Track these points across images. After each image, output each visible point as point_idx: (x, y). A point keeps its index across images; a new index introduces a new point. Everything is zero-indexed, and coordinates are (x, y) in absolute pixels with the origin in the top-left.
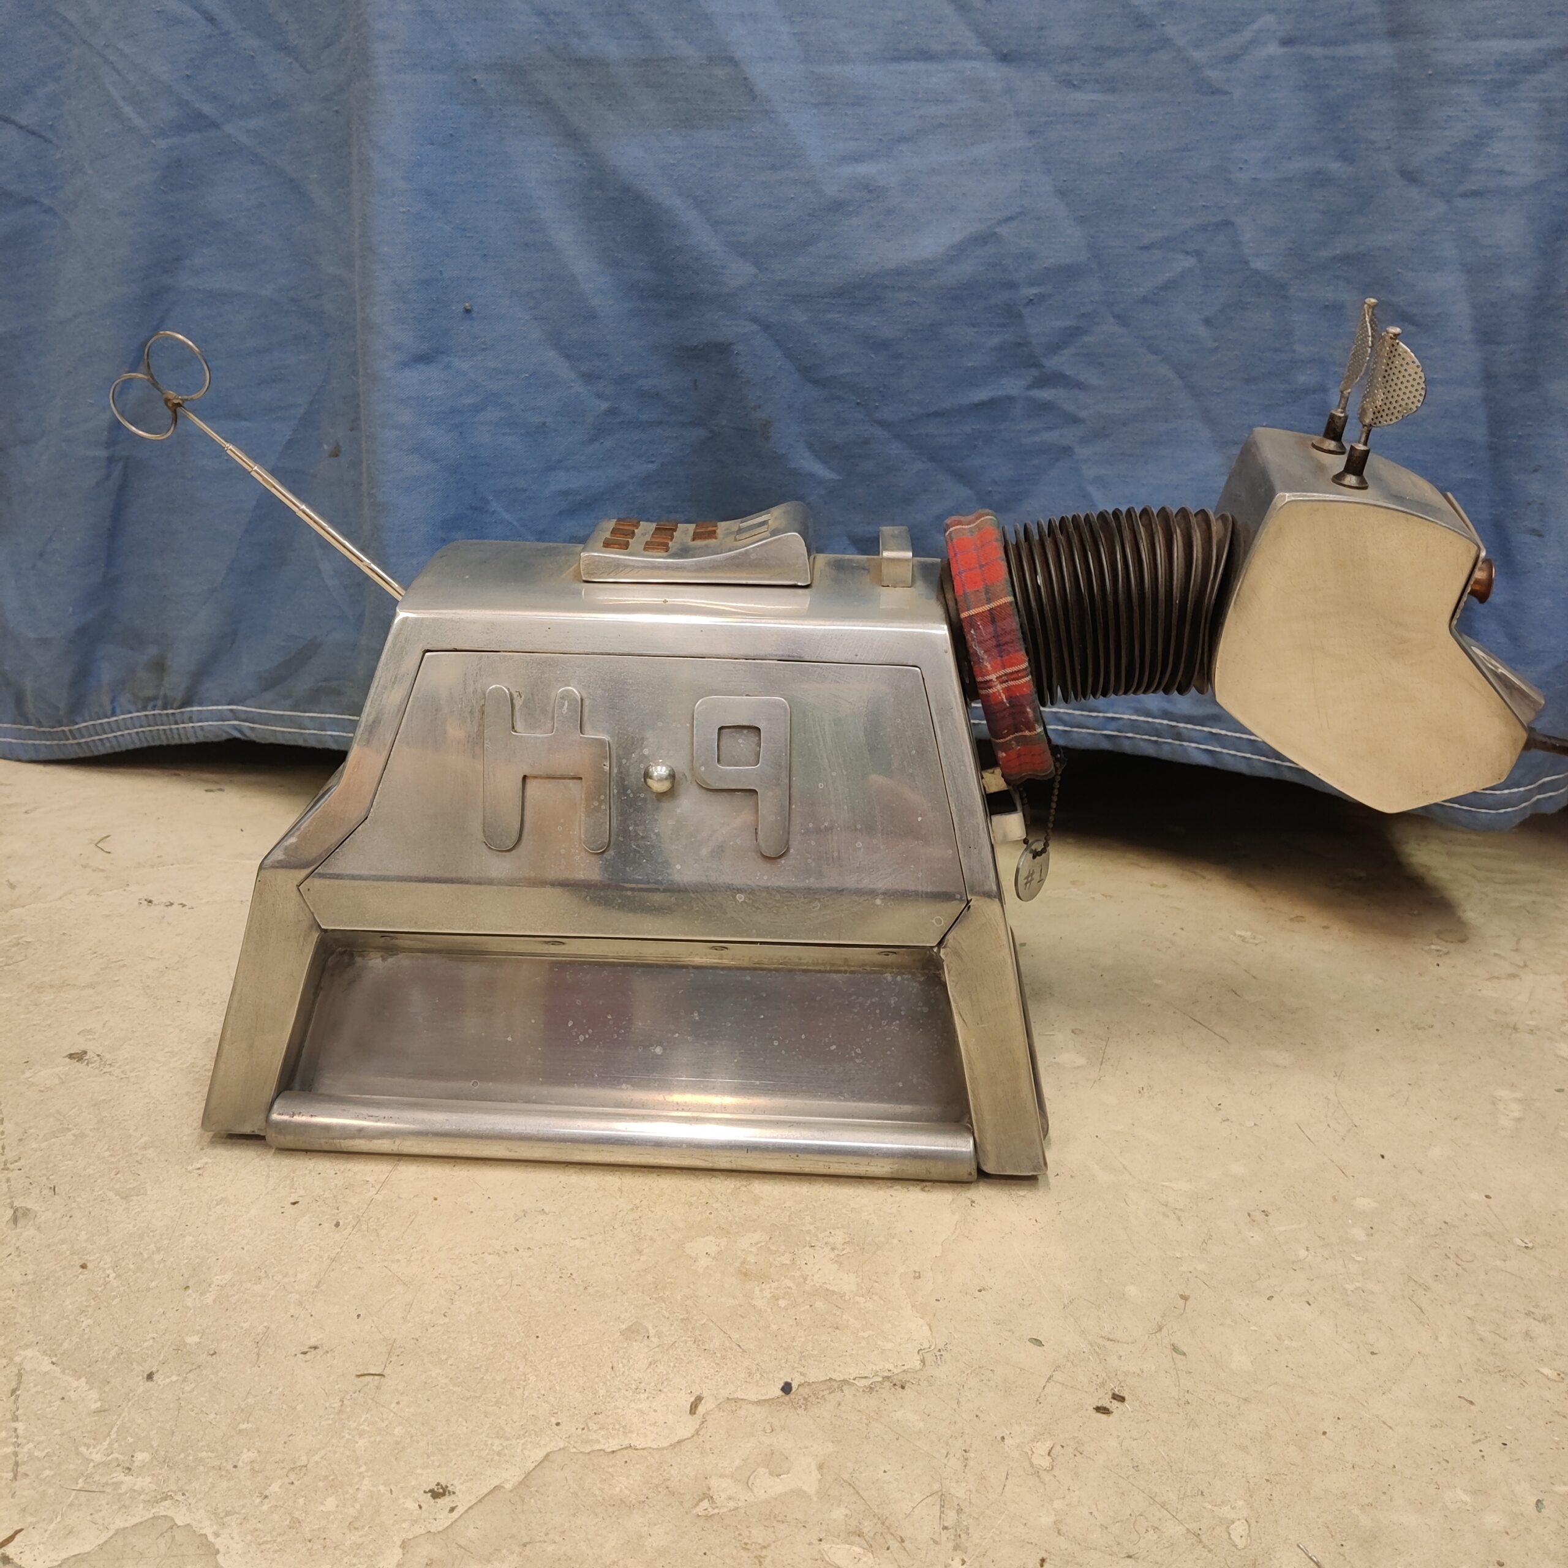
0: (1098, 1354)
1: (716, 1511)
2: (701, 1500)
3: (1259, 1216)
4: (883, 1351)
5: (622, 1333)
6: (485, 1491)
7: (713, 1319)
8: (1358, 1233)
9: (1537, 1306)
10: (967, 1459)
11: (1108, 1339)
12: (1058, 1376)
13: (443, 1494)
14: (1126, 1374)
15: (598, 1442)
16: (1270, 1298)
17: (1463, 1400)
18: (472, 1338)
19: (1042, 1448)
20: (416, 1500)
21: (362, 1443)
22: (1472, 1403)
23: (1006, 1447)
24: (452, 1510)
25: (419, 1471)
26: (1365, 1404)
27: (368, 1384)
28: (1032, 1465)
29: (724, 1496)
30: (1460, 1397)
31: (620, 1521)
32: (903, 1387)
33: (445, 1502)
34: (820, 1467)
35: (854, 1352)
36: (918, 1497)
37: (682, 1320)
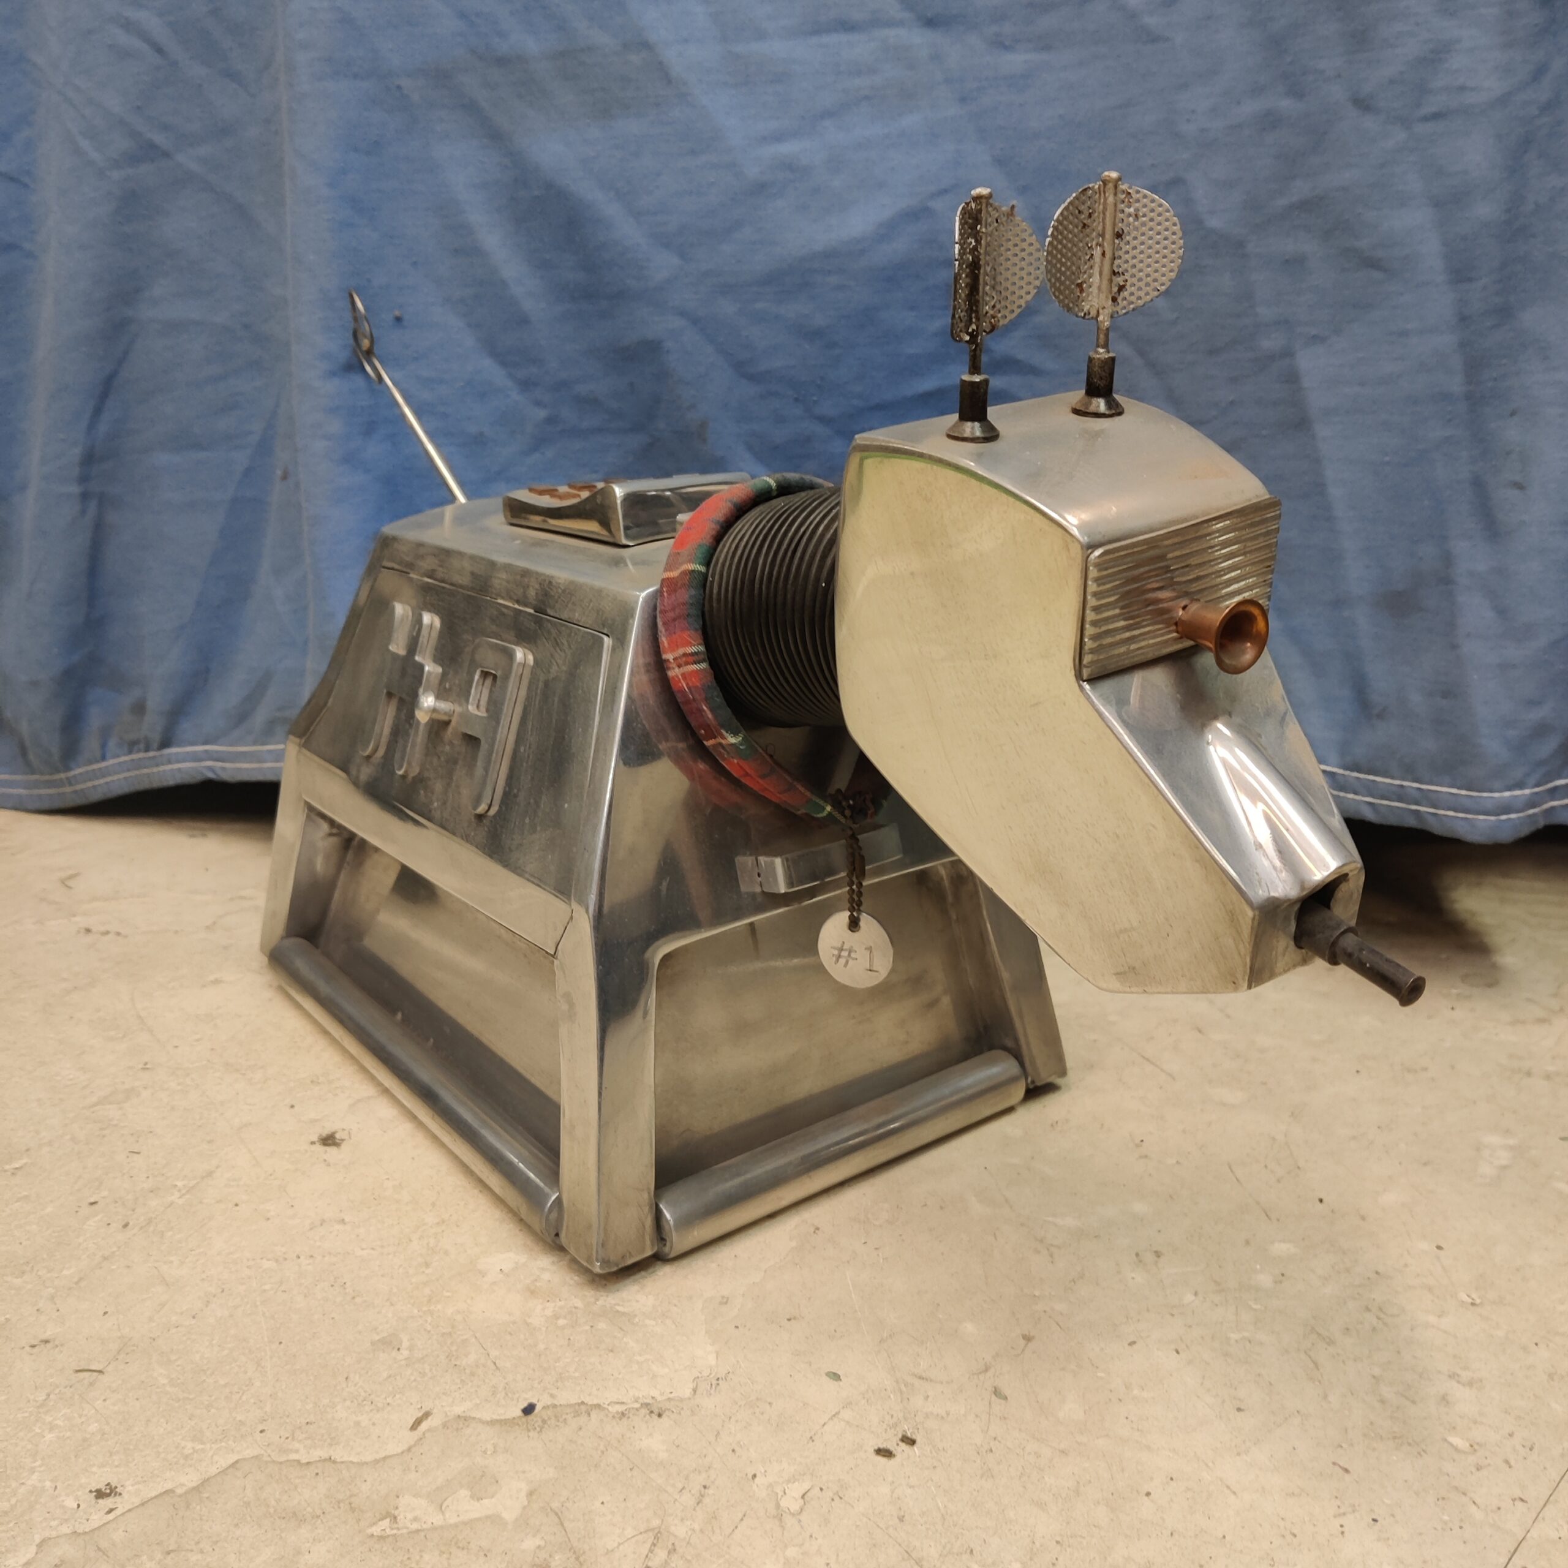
0: (901, 1392)
1: (395, 1531)
2: (382, 1519)
3: (1149, 1257)
4: (654, 1376)
5: (373, 1343)
6: (153, 1494)
7: (478, 1335)
8: (1265, 1280)
9: (1466, 1368)
10: (702, 1496)
11: (921, 1378)
12: (846, 1414)
13: (109, 1495)
14: (927, 1416)
15: (297, 1451)
16: (1132, 1343)
17: (1337, 1468)
18: (213, 1340)
19: (796, 1490)
20: (77, 1498)
21: (49, 1436)
22: (1346, 1471)
23: (755, 1487)
24: (110, 1511)
25: (94, 1469)
26: (1210, 1464)
27: (84, 1379)
28: (778, 1506)
29: (410, 1516)
30: (1334, 1464)
31: (283, 1535)
32: (660, 1415)
33: (108, 1503)
34: (530, 1494)
35: (620, 1376)
36: (629, 1532)
37: (443, 1334)
